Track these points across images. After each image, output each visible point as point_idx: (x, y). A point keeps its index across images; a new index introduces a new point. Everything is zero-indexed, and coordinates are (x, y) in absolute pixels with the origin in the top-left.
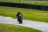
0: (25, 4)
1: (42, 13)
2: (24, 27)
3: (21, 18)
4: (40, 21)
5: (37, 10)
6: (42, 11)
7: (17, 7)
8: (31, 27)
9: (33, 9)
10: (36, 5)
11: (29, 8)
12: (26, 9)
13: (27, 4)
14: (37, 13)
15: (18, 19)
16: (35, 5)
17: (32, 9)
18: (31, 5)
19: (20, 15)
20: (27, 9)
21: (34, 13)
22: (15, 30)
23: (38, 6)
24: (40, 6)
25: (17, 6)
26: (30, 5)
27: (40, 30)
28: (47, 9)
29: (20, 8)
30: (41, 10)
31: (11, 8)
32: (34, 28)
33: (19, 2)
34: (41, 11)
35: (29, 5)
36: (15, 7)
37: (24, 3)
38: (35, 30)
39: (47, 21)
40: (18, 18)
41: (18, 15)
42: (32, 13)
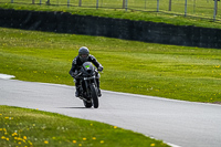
0: (75, 15)
1: (152, 57)
2: (70, 118)
3: (92, 81)
4: (143, 92)
5: (126, 42)
6: (151, 47)
7: (37, 29)
8: (101, 121)
9: (109, 35)
10: (124, 20)
11: (93, 34)
12: (80, 36)
13: (83, 13)
14: (126, 55)
15: (77, 85)
16: (118, 20)
17: (104, 39)
18: (102, 18)
19: (88, 65)
20: (83, 37)
21: (116, 55)
22: (29, 134)
23: (133, 22)
24: (140, 21)
25: (37, 24)
26: (96, 17)
27: (139, 131)
28: (174, 38)
29: (52, 35)
30: (146, 41)
31: (11, 35)
32: (116, 124)
33: (48, 4)
34: (145, 44)
35: (90, 17)
36: (27, 29)
37: (71, 9)
38: (118, 133)
39: (172, 91)
40: (78, 80)
41: (78, 65)
42: (106, 54)
